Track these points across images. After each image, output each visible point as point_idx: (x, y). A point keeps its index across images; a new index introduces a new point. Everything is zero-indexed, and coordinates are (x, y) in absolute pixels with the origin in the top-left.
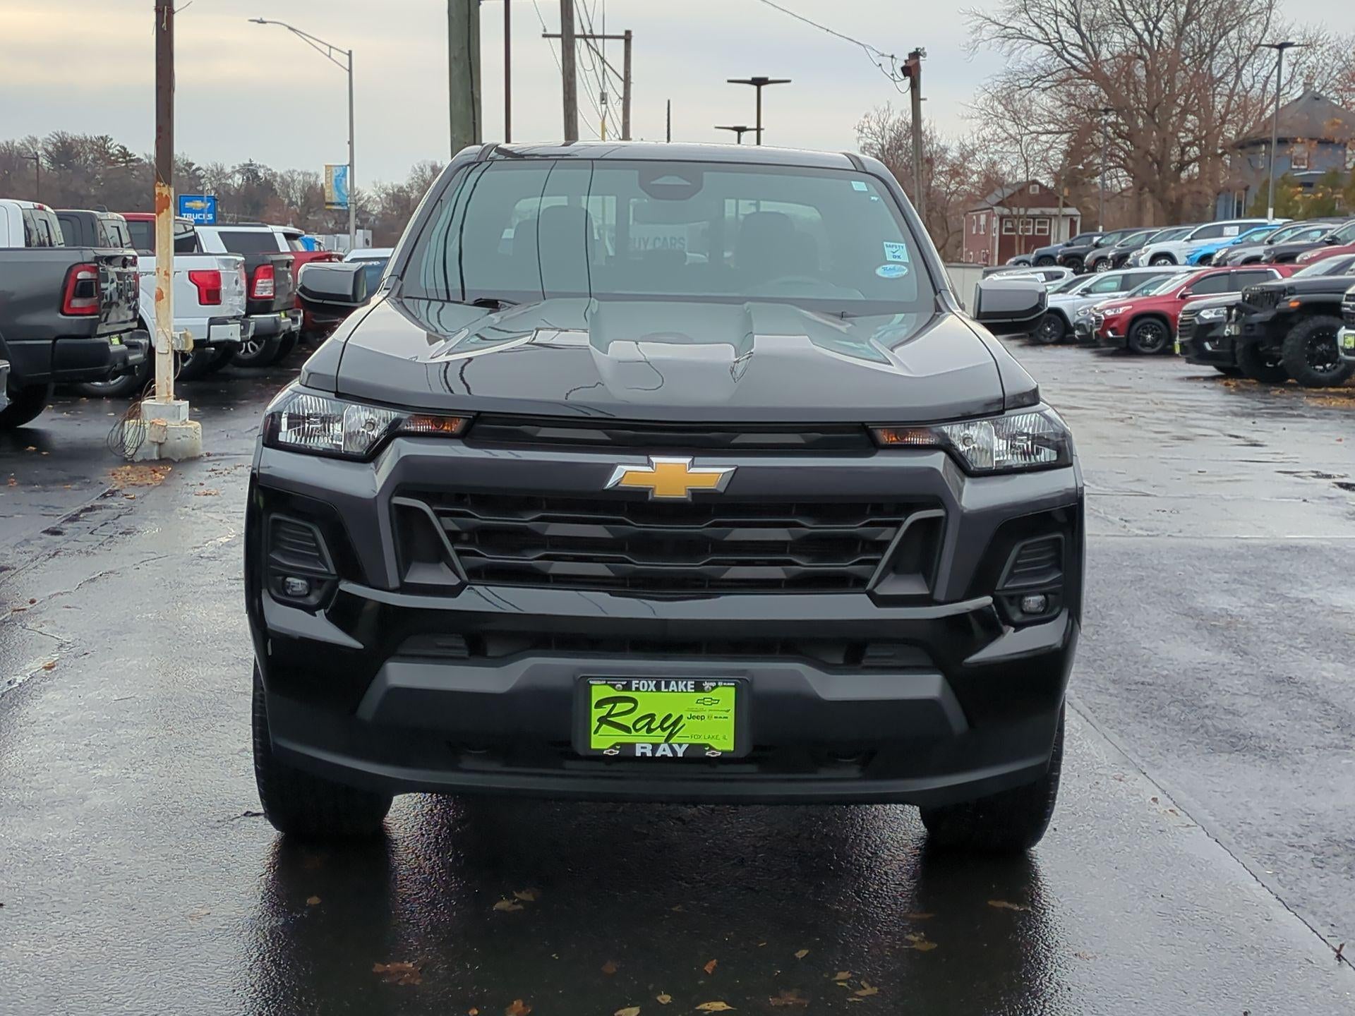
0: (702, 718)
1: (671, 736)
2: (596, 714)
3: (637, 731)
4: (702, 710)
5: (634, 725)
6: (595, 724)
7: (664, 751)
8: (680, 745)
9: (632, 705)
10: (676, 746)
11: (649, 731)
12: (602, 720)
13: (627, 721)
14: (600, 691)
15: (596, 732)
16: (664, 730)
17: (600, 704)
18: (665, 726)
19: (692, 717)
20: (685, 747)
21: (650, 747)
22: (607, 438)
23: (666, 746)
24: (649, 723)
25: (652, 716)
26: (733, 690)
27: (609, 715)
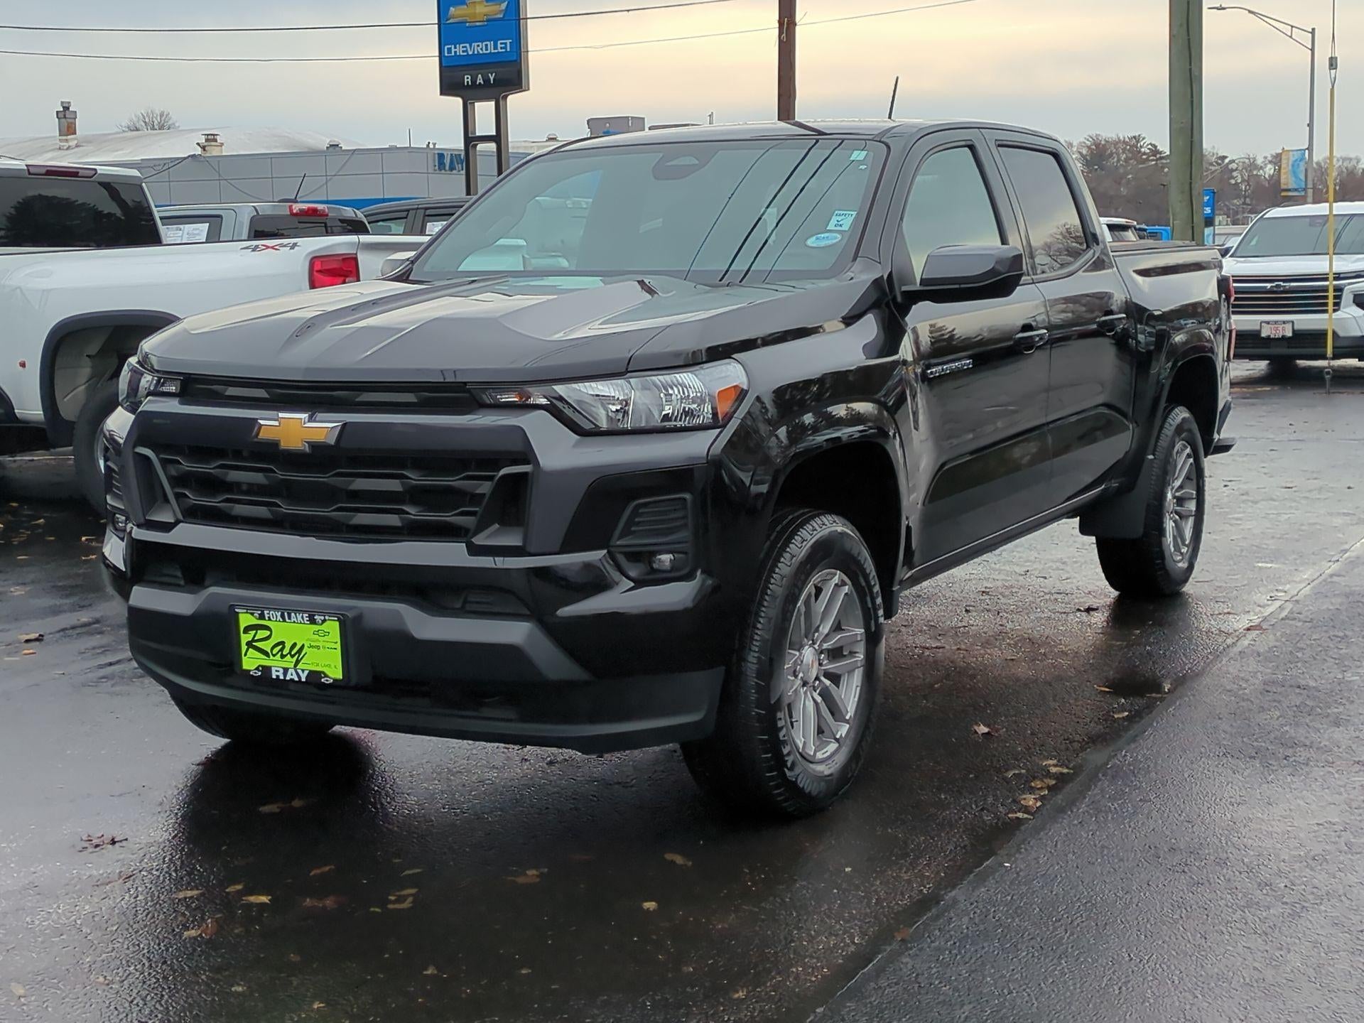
0: (318, 647)
1: (297, 662)
2: (245, 638)
3: (274, 655)
4: (318, 640)
5: (272, 649)
6: (244, 648)
7: (291, 675)
8: (303, 671)
9: (268, 633)
10: (300, 671)
11: (283, 656)
12: (249, 644)
13: (266, 646)
14: (245, 619)
15: (245, 655)
16: (293, 656)
17: (247, 629)
18: (293, 653)
19: (311, 646)
20: (306, 672)
21: (282, 671)
22: (267, 396)
23: (293, 671)
24: (281, 650)
25: (282, 643)
26: (337, 624)
27: (253, 640)
